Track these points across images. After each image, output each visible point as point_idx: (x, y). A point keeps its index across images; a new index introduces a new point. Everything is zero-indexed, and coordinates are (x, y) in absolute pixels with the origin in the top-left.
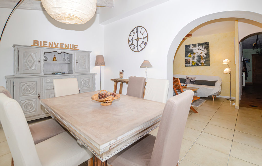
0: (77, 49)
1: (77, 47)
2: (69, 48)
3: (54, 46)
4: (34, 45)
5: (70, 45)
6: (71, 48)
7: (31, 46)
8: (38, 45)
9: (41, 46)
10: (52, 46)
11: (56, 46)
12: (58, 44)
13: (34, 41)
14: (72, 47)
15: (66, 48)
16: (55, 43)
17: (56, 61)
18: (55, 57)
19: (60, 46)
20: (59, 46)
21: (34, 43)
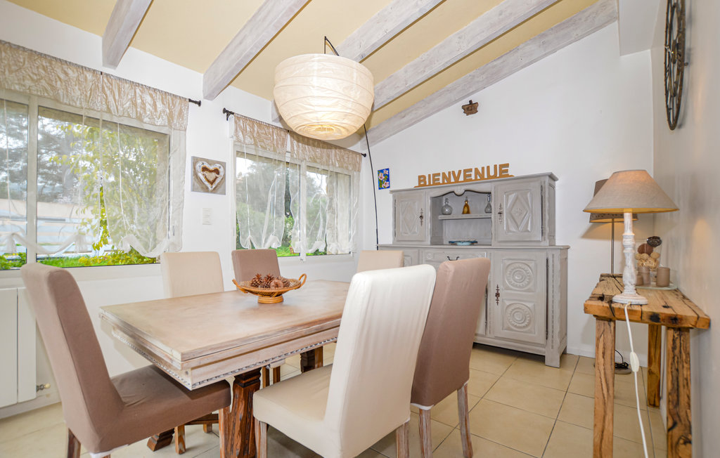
0: (508, 176)
1: (507, 171)
2: (486, 177)
3: (453, 180)
4: (420, 185)
5: (488, 167)
6: (489, 176)
7: (415, 189)
8: (425, 185)
9: (430, 185)
10: (449, 182)
11: (457, 179)
12: (460, 172)
13: (420, 177)
14: (492, 173)
15: (478, 178)
16: (453, 172)
17: (468, 212)
18: (466, 205)
19: (465, 176)
20: (461, 179)
21: (420, 181)
